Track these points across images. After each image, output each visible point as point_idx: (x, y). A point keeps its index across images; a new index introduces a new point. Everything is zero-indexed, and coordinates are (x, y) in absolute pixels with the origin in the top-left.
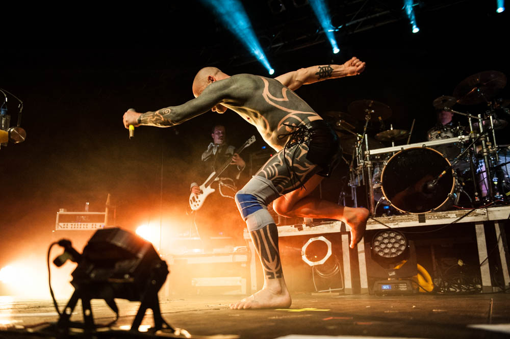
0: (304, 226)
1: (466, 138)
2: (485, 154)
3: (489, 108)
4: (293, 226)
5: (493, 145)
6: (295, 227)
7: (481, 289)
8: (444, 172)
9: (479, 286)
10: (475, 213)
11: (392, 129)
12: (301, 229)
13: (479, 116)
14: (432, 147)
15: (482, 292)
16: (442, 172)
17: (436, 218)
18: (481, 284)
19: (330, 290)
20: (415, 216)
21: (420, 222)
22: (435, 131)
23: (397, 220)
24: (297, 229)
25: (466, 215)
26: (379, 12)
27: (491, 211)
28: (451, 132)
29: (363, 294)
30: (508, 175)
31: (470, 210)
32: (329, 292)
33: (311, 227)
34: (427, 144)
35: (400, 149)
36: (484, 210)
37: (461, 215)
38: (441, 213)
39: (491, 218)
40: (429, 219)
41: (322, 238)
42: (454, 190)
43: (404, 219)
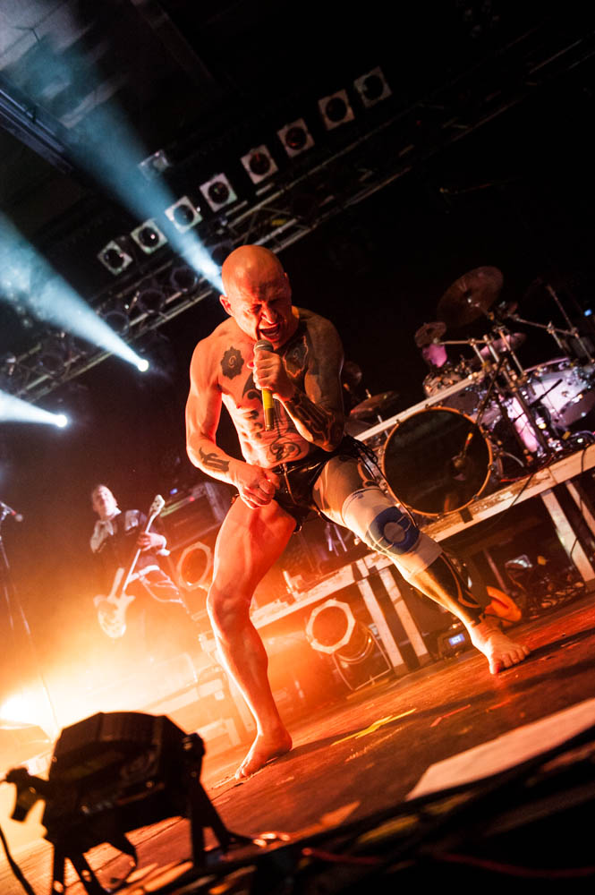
0: (295, 594)
1: (480, 375)
2: (514, 390)
3: (493, 324)
4: (278, 601)
5: (518, 373)
6: (282, 601)
7: (584, 587)
8: (470, 436)
9: (579, 585)
10: (535, 480)
11: (369, 396)
12: (291, 601)
13: (485, 338)
14: (438, 403)
15: (587, 591)
16: (467, 436)
17: (485, 507)
18: (581, 580)
19: (372, 679)
20: (454, 515)
21: (466, 521)
22: (433, 378)
24: (285, 603)
25: (525, 487)
26: (280, 226)
27: (557, 469)
28: (456, 373)
29: (426, 665)
30: (553, 408)
31: (527, 479)
32: (371, 683)
33: (306, 592)
34: (430, 401)
35: (396, 422)
36: (545, 472)
37: (517, 490)
38: (489, 497)
39: (560, 480)
40: (477, 512)
41: (332, 603)
42: (493, 457)
43: (441, 527)
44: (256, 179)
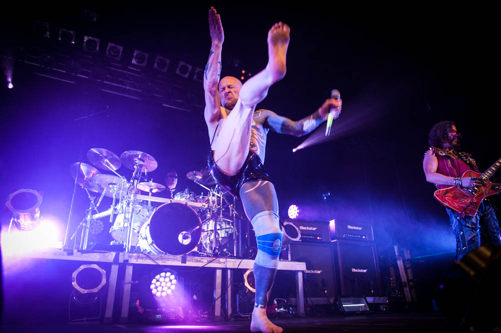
7: (214, 318)
8: (198, 227)
10: (219, 261)
17: (194, 261)
20: (179, 257)
21: (182, 263)
23: (165, 259)
24: (66, 253)
25: (211, 261)
27: (229, 261)
31: (215, 259)
32: (82, 321)
33: (82, 253)
36: (225, 260)
38: (197, 258)
39: (227, 267)
40: (189, 261)
41: (96, 266)
43: (170, 259)
44: (134, 61)
